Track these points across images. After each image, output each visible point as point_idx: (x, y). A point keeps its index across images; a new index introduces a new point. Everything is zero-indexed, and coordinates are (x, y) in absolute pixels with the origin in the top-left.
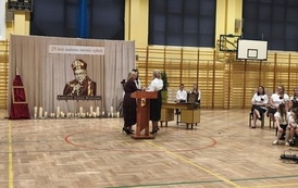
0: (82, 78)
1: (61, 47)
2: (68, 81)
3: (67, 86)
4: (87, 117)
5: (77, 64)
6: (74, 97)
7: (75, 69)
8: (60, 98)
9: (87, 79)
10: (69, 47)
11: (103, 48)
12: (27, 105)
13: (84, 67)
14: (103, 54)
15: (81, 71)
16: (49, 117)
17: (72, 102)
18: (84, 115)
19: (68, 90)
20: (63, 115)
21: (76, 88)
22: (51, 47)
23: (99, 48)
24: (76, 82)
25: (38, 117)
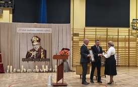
0: (37, 47)
1: (24, 29)
2: (29, 50)
3: (28, 52)
4: (40, 72)
5: (34, 39)
6: (33, 59)
7: (33, 42)
8: (24, 60)
9: (41, 48)
10: (29, 29)
11: (51, 29)
12: (2, 64)
13: (39, 41)
14: (50, 32)
15: (37, 43)
16: (17, 72)
17: (31, 63)
18: (38, 70)
19: (28, 55)
20: (25, 70)
21: (34, 53)
22: (18, 29)
23: (48, 29)
24: (33, 50)
25: (9, 72)
